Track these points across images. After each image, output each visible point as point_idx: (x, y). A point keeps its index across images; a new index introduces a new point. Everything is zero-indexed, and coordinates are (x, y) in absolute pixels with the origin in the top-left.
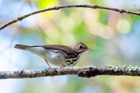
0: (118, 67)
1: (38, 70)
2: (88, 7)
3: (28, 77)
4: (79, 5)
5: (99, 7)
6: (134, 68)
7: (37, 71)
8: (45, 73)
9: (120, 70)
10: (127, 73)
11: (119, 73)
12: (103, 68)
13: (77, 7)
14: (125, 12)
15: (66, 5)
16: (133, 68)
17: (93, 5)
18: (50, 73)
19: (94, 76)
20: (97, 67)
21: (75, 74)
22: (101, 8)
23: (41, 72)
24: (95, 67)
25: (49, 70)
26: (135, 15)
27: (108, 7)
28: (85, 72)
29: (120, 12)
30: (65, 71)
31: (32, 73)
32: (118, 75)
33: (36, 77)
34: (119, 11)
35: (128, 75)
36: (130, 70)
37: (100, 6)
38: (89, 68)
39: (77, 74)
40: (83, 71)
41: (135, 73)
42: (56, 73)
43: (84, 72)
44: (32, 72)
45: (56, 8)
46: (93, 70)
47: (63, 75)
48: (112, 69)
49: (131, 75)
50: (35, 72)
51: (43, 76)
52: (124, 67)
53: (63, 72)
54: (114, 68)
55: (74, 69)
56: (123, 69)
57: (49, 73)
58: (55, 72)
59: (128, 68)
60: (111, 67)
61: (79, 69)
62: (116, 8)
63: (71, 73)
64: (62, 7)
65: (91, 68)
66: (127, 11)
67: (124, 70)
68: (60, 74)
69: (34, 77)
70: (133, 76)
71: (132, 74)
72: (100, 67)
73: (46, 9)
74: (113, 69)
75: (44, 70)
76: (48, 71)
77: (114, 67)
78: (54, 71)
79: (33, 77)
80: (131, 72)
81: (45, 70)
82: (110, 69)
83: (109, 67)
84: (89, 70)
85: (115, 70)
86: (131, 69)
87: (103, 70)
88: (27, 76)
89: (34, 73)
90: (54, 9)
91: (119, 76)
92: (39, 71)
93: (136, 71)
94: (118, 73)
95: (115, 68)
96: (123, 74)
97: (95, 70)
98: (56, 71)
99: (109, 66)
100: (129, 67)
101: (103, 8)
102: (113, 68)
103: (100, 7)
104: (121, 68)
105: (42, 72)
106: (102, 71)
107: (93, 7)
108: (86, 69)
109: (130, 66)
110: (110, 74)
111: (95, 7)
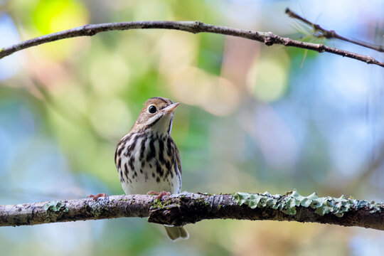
0: (261, 197)
1: (36, 205)
2: (178, 29)
3: (10, 224)
4: (151, 23)
5: (207, 29)
6: (306, 200)
7: (35, 208)
8: (57, 212)
9: (265, 205)
10: (285, 212)
11: (264, 212)
12: (217, 198)
13: (145, 30)
14: (281, 42)
15: (116, 23)
16: (301, 198)
17: (191, 22)
18: (72, 214)
19: (193, 222)
20: (203, 196)
21: (141, 216)
22: (212, 31)
23: (46, 209)
24: (197, 196)
25: (68, 205)
26: (306, 50)
27: (231, 28)
28: (169, 210)
29: (267, 44)
30: (112, 208)
31: (21, 213)
32: (262, 218)
33: (33, 224)
34: (263, 41)
35: (289, 220)
36: (294, 205)
37: (209, 25)
38: (179, 200)
39: (146, 216)
40: (164, 207)
41: (309, 213)
42: (88, 213)
43: (165, 209)
44: (20, 210)
45: (88, 30)
46: (192, 205)
47: (108, 217)
48: (243, 202)
49: (296, 220)
50: (30, 210)
51: (52, 221)
52: (277, 196)
53: (106, 209)
54: (251, 200)
55: (138, 202)
56: (275, 202)
57: (67, 213)
58: (83, 211)
59: (288, 198)
60: (241, 197)
61: (152, 203)
62: (254, 32)
63: (128, 212)
64: (105, 29)
65: (184, 200)
66: (285, 39)
67: (277, 204)
68: (97, 214)
69: (26, 224)
70: (301, 220)
71: (298, 217)
72: (210, 195)
73: (59, 34)
74: (247, 202)
75: (54, 203)
76: (64, 208)
77: (249, 196)
78: (83, 208)
79: (24, 224)
80: (295, 212)
81: (58, 205)
82: (237, 201)
83: (236, 198)
84: (179, 206)
85: (253, 204)
86: (297, 201)
87: (220, 206)
88: (7, 221)
89: (25, 211)
90: (82, 33)
91: (264, 221)
92: (41, 207)
93: (309, 207)
94: (261, 213)
95: (253, 198)
96: (274, 216)
97: (195, 203)
98: (88, 206)
99: (236, 194)
100: (292, 195)
101: (218, 31)
102: (247, 198)
103: (211, 27)
104: (269, 199)
105: (49, 209)
106: (214, 207)
107: (192, 28)
108: (171, 203)
109: (294, 193)
110: (238, 215)
111: (197, 29)
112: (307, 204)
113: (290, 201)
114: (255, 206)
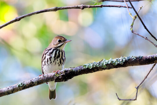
0: (92, 64)
1: (14, 86)
2: (49, 11)
3: (6, 95)
4: (39, 11)
5: (59, 9)
6: (109, 61)
7: (14, 87)
8: (22, 87)
9: (95, 66)
10: (102, 67)
11: (95, 69)
12: (77, 68)
13: (37, 14)
14: (87, 7)
15: (27, 14)
16: (107, 61)
17: (53, 8)
18: (27, 86)
19: (71, 79)
20: (72, 69)
22: (61, 9)
23: (18, 86)
24: (70, 69)
25: (25, 83)
26: (97, 8)
27: (68, 7)
28: (61, 76)
29: (82, 9)
30: (41, 80)
31: (9, 90)
32: (94, 71)
33: (14, 93)
34: (80, 8)
35: (105, 70)
36: (105, 64)
37: (60, 7)
38: (64, 72)
39: (54, 80)
40: (59, 76)
41: (111, 66)
42: (33, 84)
43: (60, 76)
44: (8, 89)
45: (17, 19)
46: (69, 73)
47: (40, 84)
48: (87, 67)
49: (107, 69)
50: (12, 88)
51: (21, 90)
52: (98, 62)
53: (39, 81)
54: (89, 66)
55: (49, 76)
56: (98, 65)
57: (25, 86)
58: (31, 84)
59: (102, 62)
60: (86, 66)
61: (54, 75)
62: (76, 6)
63: (47, 80)
64: (23, 17)
65: (66, 71)
66: (88, 6)
67: (99, 65)
68: (36, 84)
69: (12, 93)
70: (109, 69)
71: (108, 68)
72: (74, 68)
73: (7, 23)
74: (88, 67)
75: (20, 84)
76: (24, 84)
77: (88, 64)
78: (31, 83)
79: (11, 93)
80: (106, 66)
81: (21, 84)
82: (84, 68)
83: (84, 66)
84: (64, 74)
85: (90, 67)
86: (106, 62)
87: (79, 71)
88: (5, 94)
89: (10, 89)
90: (16, 20)
91: (96, 72)
92: (16, 86)
93: (110, 63)
94: (94, 70)
95: (90, 65)
96: (99, 69)
97: (70, 72)
98: (32, 82)
99: (83, 65)
100: (103, 61)
101: (63, 9)
102: (88, 65)
103: (61, 8)
104: (96, 64)
105: (19, 86)
106: (77, 71)
107: (54, 10)
108: (61, 74)
109: (104, 60)
110: (86, 72)
111: (56, 9)
112: (109, 63)
113: (103, 63)
114: (91, 68)
